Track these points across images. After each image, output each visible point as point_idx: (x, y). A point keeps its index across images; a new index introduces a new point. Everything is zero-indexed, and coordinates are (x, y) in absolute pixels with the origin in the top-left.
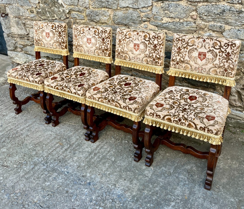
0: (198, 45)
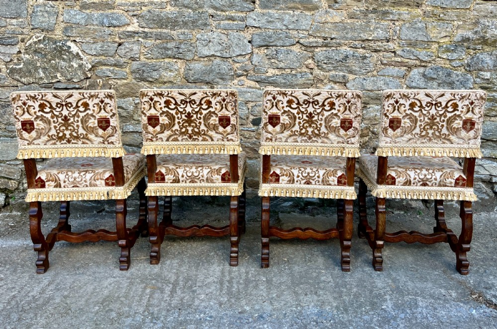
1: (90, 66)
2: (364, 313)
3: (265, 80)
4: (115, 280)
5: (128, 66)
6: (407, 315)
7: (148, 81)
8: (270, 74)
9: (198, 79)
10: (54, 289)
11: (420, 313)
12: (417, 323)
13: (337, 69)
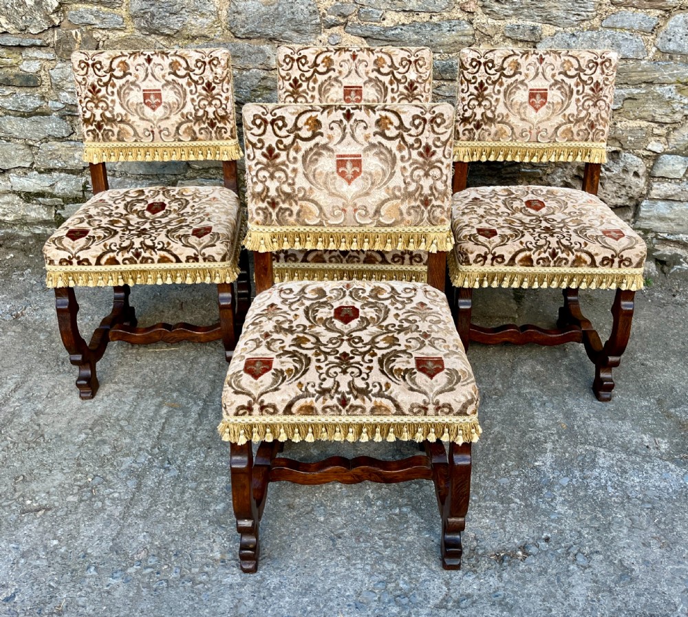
0: (527, 72)
1: (56, 4)
2: (502, 472)
3: (380, 34)
4: (117, 387)
5: (125, 6)
6: (574, 480)
7: (162, 34)
8: (389, 22)
9: (253, 32)
10: (23, 399)
11: (595, 478)
12: (586, 496)
13: (521, 14)
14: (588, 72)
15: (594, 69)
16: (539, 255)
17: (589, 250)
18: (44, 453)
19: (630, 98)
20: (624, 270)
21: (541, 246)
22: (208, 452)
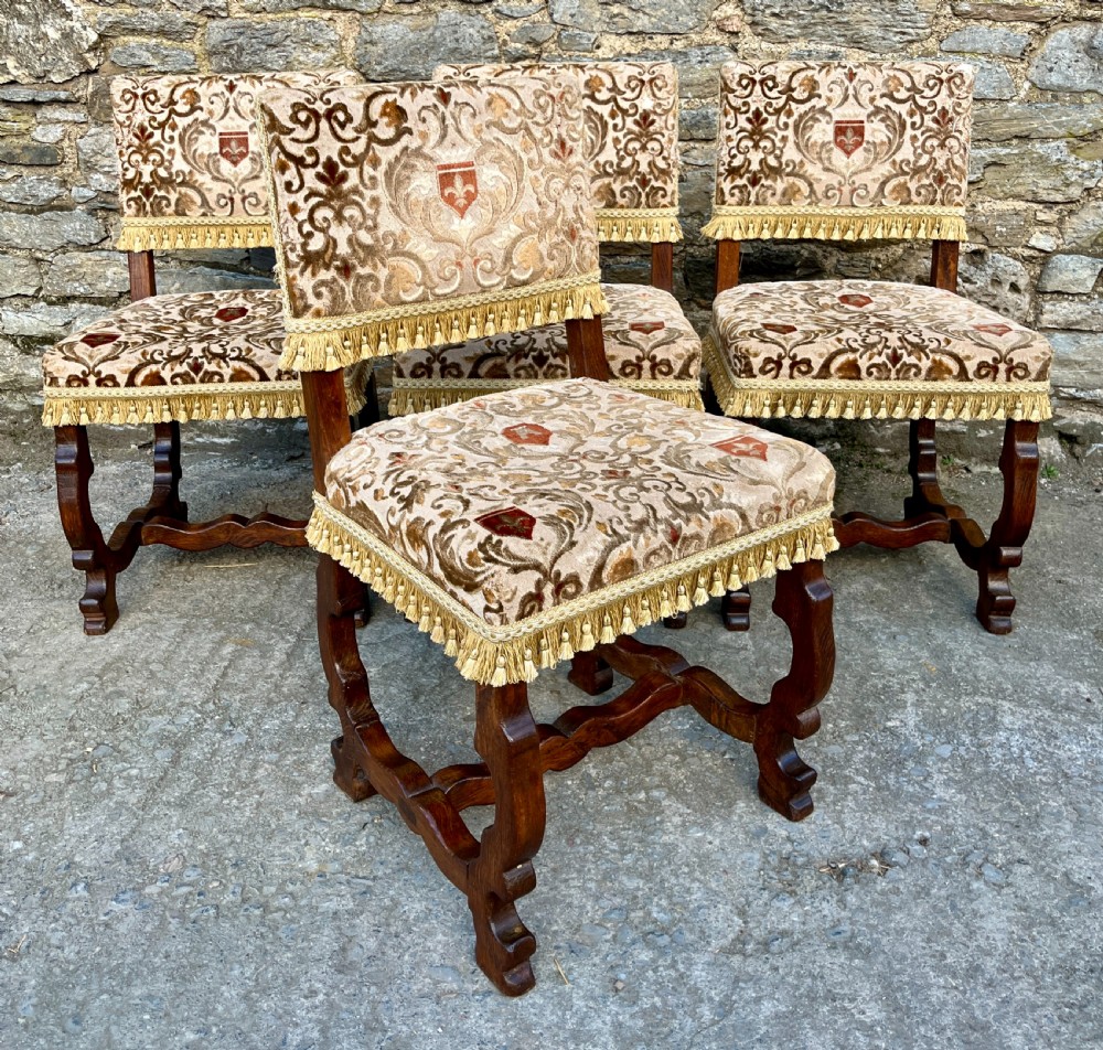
0: (829, 94)
1: (94, 37)
2: (829, 736)
4: (149, 618)
5: (198, 35)
8: (607, 51)
9: (394, 70)
11: (1001, 746)
12: (987, 773)
13: (813, 34)
14: (928, 93)
15: (936, 89)
16: (870, 359)
17: (955, 351)
18: (13, 711)
19: (994, 164)
20: (1017, 386)
21: (874, 345)
22: (302, 709)
